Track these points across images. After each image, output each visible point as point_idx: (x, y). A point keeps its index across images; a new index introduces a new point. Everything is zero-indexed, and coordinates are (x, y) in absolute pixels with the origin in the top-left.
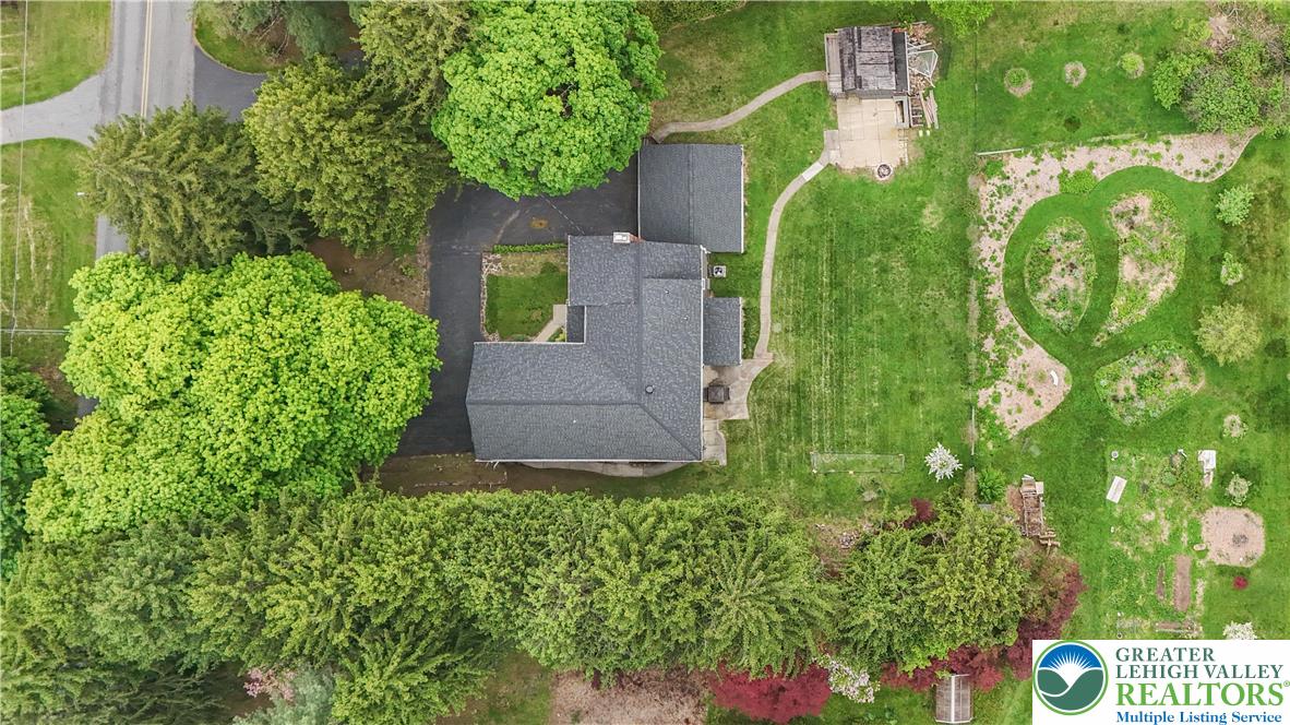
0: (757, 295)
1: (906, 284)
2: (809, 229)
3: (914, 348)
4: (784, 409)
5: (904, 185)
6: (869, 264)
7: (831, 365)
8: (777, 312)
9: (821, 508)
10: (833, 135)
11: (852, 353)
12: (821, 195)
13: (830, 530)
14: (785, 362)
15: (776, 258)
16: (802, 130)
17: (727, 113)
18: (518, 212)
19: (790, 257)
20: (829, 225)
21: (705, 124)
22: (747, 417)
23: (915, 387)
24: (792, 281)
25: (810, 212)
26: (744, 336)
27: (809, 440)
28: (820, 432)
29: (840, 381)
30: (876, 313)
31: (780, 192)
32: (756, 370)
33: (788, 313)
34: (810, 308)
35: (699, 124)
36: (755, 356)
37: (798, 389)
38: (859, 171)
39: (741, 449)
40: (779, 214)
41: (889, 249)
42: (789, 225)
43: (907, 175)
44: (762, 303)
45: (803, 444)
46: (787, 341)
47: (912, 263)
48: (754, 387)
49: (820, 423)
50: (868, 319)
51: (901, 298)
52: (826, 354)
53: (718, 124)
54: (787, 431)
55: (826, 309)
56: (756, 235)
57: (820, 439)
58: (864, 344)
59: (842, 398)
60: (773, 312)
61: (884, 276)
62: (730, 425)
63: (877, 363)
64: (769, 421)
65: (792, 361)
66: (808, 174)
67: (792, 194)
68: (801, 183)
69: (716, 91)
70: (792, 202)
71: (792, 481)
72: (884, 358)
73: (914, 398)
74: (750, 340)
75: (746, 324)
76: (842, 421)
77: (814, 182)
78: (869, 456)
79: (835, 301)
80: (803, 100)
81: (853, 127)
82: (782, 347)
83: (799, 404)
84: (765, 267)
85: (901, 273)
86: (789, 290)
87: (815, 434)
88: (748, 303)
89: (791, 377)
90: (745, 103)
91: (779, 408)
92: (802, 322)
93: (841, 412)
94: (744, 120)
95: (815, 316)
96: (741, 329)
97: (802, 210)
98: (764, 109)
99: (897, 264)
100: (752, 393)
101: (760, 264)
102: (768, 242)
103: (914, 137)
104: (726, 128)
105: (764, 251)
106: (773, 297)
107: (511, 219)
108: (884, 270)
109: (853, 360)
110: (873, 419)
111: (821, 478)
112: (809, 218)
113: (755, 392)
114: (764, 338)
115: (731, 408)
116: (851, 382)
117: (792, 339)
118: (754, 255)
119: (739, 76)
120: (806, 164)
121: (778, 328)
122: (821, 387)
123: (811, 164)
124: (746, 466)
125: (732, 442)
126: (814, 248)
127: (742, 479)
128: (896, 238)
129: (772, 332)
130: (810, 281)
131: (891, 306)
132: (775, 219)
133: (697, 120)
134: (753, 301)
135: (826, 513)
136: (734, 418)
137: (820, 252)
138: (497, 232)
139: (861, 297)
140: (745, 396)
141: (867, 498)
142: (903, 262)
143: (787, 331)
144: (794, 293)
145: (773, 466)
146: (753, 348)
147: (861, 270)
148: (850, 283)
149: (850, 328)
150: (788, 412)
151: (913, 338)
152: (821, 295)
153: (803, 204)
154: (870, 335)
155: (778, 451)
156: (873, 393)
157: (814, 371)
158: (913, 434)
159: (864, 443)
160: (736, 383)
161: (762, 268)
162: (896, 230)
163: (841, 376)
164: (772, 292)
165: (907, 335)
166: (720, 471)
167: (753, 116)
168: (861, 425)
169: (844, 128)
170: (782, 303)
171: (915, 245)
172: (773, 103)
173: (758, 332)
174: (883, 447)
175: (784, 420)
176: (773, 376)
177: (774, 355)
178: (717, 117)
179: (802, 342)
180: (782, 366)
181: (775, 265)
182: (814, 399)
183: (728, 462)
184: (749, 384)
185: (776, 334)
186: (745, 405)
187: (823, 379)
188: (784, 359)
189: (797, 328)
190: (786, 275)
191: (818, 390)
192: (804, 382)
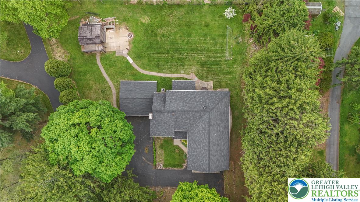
0: (171, 79)
1: (168, 28)
2: (149, 61)
3: (190, 25)
4: (210, 69)
5: (135, 29)
6: (161, 41)
7: (195, 53)
8: (177, 72)
9: (244, 56)
10: (117, 53)
11: (191, 47)
12: (138, 57)
13: (252, 53)
14: (194, 69)
15: (159, 72)
16: (116, 63)
17: (110, 88)
18: (142, 157)
19: (159, 67)
20: (148, 54)
21: (114, 95)
22: (212, 82)
23: (203, 25)
24: (167, 67)
25: (143, 60)
27: (221, 61)
28: (218, 57)
29: (201, 51)
30: (178, 38)
31: (137, 70)
32: (196, 79)
33: (177, 68)
34: (176, 61)
35: (114, 97)
36: (192, 79)
37: (203, 65)
38: (130, 44)
39: (223, 83)
40: (144, 71)
41: (156, 34)
42: (148, 67)
43: (131, 28)
44: (174, 77)
45: (222, 63)
46: (187, 69)
47: (161, 26)
48: (202, 79)
49: (215, 57)
50: (179, 41)
51: (172, 30)
52: (191, 55)
53: (114, 91)
54: (217, 68)
55: (176, 55)
56: (152, 78)
57: (220, 57)
58: (188, 42)
59: (206, 50)
60: (177, 73)
61: (165, 36)
62: (215, 87)
63: (195, 38)
64: (214, 74)
65: (194, 67)
66: (131, 61)
67: (137, 67)
68: (134, 63)
69: (103, 91)
70: (140, 67)
71: (235, 67)
72: (193, 37)
73: (207, 25)
76: (214, 50)
77: (133, 59)
78: (227, 40)
79: (173, 52)
80: (106, 63)
81: (115, 46)
82: (189, 70)
83: (208, 64)
84: (162, 76)
85: (164, 30)
86: (170, 68)
87: (219, 59)
89: (199, 67)
90: (107, 82)
91: (209, 71)
92: (180, 64)
93: (211, 50)
94: (113, 82)
95: (179, 59)
97: (143, 63)
98: (109, 76)
99: (161, 31)
100: (204, 80)
101: (161, 77)
102: (154, 75)
103: (119, 26)
104: (115, 88)
105: (157, 76)
106: (172, 73)
107: (145, 160)
108: (163, 36)
109: (194, 46)
110: (214, 39)
111: (234, 57)
112: (146, 61)
114: (185, 76)
115: (209, 87)
116: (201, 47)
117: (186, 67)
118: (158, 79)
119: (98, 83)
120: (127, 62)
121: (182, 72)
122: (202, 57)
123: (127, 60)
124: (229, 82)
125: (221, 87)
126: (155, 59)
127: (233, 83)
128: (152, 32)
129: (184, 73)
130: (167, 60)
131: (175, 33)
132: (146, 72)
133: (112, 98)
135: (246, 55)
136: (212, 86)
137: (157, 57)
138: (149, 164)
139: (172, 43)
140: (205, 83)
141: (241, 40)
142: (160, 29)
143: (183, 68)
144: (170, 66)
145: (229, 73)
146: (189, 80)
147: (163, 43)
148: (168, 47)
149: (183, 47)
150: (211, 68)
151: (186, 26)
152: (171, 57)
153: (141, 63)
154: (186, 41)
155: (224, 71)
156: (205, 39)
157: (197, 59)
158: (219, 25)
159: (222, 42)
160: (201, 85)
162: (150, 32)
163: (199, 50)
164: (170, 73)
165: (185, 28)
166: (231, 91)
167: (111, 79)
168: (216, 43)
169: (115, 49)
170: (174, 70)
171: (155, 25)
172: (107, 73)
173: (184, 78)
174: (224, 36)
175: (213, 69)
176: (198, 73)
177: (191, 73)
178: (112, 91)
179: (187, 63)
180: (195, 70)
181: (161, 72)
182: (207, 59)
183: (227, 88)
184: (201, 81)
185: (184, 72)
186: (208, 82)
187: (200, 56)
188: (193, 69)
189: (182, 65)
190: (165, 69)
191: (204, 58)
192: (201, 63)
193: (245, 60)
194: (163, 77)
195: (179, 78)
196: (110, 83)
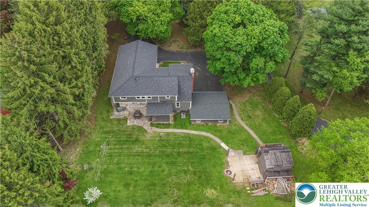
0: (175, 127)
1: (179, 181)
2: (201, 145)
3: (150, 185)
4: (129, 136)
5: (224, 180)
6: (188, 167)
7: (146, 152)
8: (168, 134)
9: (86, 149)
10: (241, 153)
11: (149, 160)
12: (215, 149)
13: (75, 153)
14: (148, 136)
15: (189, 134)
16: (241, 143)
17: (242, 120)
19: (190, 138)
20: (203, 151)
22: (128, 125)
23: (132, 186)
24: (180, 139)
25: (208, 145)
26: (159, 123)
27: (115, 145)
28: (118, 149)
29: (139, 155)
30: (167, 169)
31: (215, 135)
32: (145, 127)
33: (167, 137)
34: (169, 145)
35: (236, 112)
36: (151, 127)
37: (137, 140)
38: (228, 163)
39: (115, 122)
40: (206, 135)
41: (195, 174)
42: (202, 138)
43: (229, 182)
44: (172, 129)
45: (114, 142)
46: (157, 137)
47: (189, 184)
48: (139, 127)
49: (122, 148)
50: (164, 166)
51: (174, 179)
52: (150, 150)
53: (238, 117)
54: (120, 137)
55: (169, 150)
56: (197, 128)
57: (114, 149)
58: (154, 165)
59: (131, 156)
60: (168, 133)
61: (183, 172)
62: (125, 119)
63: (145, 170)
64: (125, 131)
65: (148, 138)
66: (223, 145)
67: (215, 139)
68: (219, 142)
69: (250, 117)
70: (211, 139)
71: (99, 139)
72: (147, 172)
73: (127, 185)
74: (158, 126)
75: (163, 124)
76: (121, 156)
77: (220, 147)
79: (172, 154)
80: (253, 143)
81: (245, 161)
82: (154, 135)
83: (131, 141)
84: (186, 130)
85: (184, 179)
86: (176, 138)
87: (117, 147)
88: (172, 125)
89: (142, 138)
90: (247, 125)
91: (130, 135)
92: (164, 142)
93: (125, 156)
94: (240, 125)
95: (166, 147)
96: (162, 123)
97: (208, 142)
98: (246, 131)
99: (188, 177)
100: (137, 126)
101: (186, 129)
102: (195, 131)
103: (246, 185)
104: (236, 119)
105: (192, 130)
106: (174, 132)
107: (198, 68)
108: (185, 172)
109: (147, 160)
110: (120, 168)
111: (98, 149)
112: (205, 145)
113: (137, 127)
114: (158, 130)
115: (132, 120)
116: (137, 159)
117: (157, 139)
118: (190, 127)
119: (257, 123)
120: (227, 144)
121: (162, 134)
122: (137, 148)
123: (227, 146)
124: (109, 124)
125: (119, 120)
126: (194, 146)
127: (104, 123)
128: (200, 177)
129: (160, 132)
130: (180, 145)
131: (170, 175)
132: (204, 134)
133: (238, 112)
134: (173, 126)
135: (83, 151)
136: (128, 121)
137: (192, 148)
139: (173, 163)
140: (136, 124)
141: (85, 166)
142: (190, 180)
143: (160, 137)
144: (176, 140)
145: (106, 133)
146: (154, 127)
147: (185, 163)
148: (180, 159)
149: (160, 159)
150: (128, 138)
151: (154, 185)
152: (175, 149)
153: (211, 143)
154: (157, 167)
155: (112, 134)
156: (131, 168)
157: (144, 146)
158: (110, 185)
159: (110, 165)
160: (141, 121)
161: (185, 129)
162: (203, 177)
163: (140, 156)
164: (176, 132)
165: (156, 182)
166: (108, 116)
167: (243, 128)
169: (244, 157)
170: (171, 135)
171: (198, 185)
172: (249, 134)
173: (160, 128)
175: (124, 136)
176: (143, 132)
177: (151, 133)
178: (240, 117)
179: (156, 142)
180: (147, 135)
181: (187, 133)
182: (132, 146)
183: (111, 119)
184: (140, 125)
185: (159, 134)
186: (132, 124)
187: (140, 149)
189: (161, 140)
190: (182, 137)
191: (135, 148)
192: (139, 143)
193: (85, 146)
194: (184, 129)
195: (166, 128)
196: (243, 124)
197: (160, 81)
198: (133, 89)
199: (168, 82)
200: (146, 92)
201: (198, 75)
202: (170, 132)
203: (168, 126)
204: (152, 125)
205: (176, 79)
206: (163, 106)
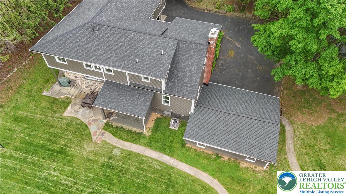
0: (149, 144)
8: (128, 156)
14: (88, 149)
15: (172, 168)
18: (240, 47)
19: (169, 180)
21: (292, 150)
22: (66, 114)
24: (148, 175)
26: (122, 128)
31: (228, 189)
32: (93, 129)
33: (124, 163)
35: (292, 146)
36: (103, 131)
39: (44, 104)
42: (197, 187)
44: (140, 147)
45: (18, 144)
46: (103, 156)
48: (82, 124)
49: (23, 161)
52: (75, 183)
53: (292, 159)
54: (35, 136)
56: (195, 159)
59: (30, 185)
60: (130, 153)
62: (66, 103)
64: (51, 126)
65: (85, 154)
69: (321, 166)
74: (117, 132)
75: (130, 131)
82: (101, 151)
83: (49, 150)
84: (168, 157)
86: (142, 169)
88: (145, 137)
89: (73, 150)
91: (56, 136)
96: (127, 127)
100: (78, 121)
101: (171, 154)
102: (187, 166)
104: (288, 164)
105: (181, 161)
107: (237, 44)
113: (77, 124)
114: (113, 140)
115: (77, 107)
117: (102, 160)
118: (180, 152)
124: (32, 105)
125: (54, 101)
127: (26, 100)
129: (115, 147)
133: (295, 146)
134: (145, 141)
136: (69, 108)
138: (231, 38)
140: (79, 116)
143: (110, 158)
144: (139, 174)
146: (110, 132)
150: (49, 141)
155: (25, 126)
157: (67, 169)
160: (92, 114)
161: (168, 155)
164: (146, 157)
166: (41, 90)
170: (134, 161)
173: (120, 138)
175: (46, 136)
176: (82, 138)
177: (97, 144)
178: (298, 160)
179: (96, 166)
180: (85, 146)
181: (167, 165)
182: (45, 163)
183: (43, 95)
184: (86, 121)
185: (112, 150)
186: (73, 116)
187: (56, 174)
188: (90, 149)
189: (109, 166)
190: (155, 171)
191: (49, 168)
192: (64, 158)
194: (165, 154)
195: (130, 141)
197: (139, 40)
198: (80, 46)
199: (154, 47)
200: (103, 58)
201: (232, 55)
202: (135, 153)
203: (136, 137)
204: (107, 127)
205: (173, 44)
206: (133, 95)
